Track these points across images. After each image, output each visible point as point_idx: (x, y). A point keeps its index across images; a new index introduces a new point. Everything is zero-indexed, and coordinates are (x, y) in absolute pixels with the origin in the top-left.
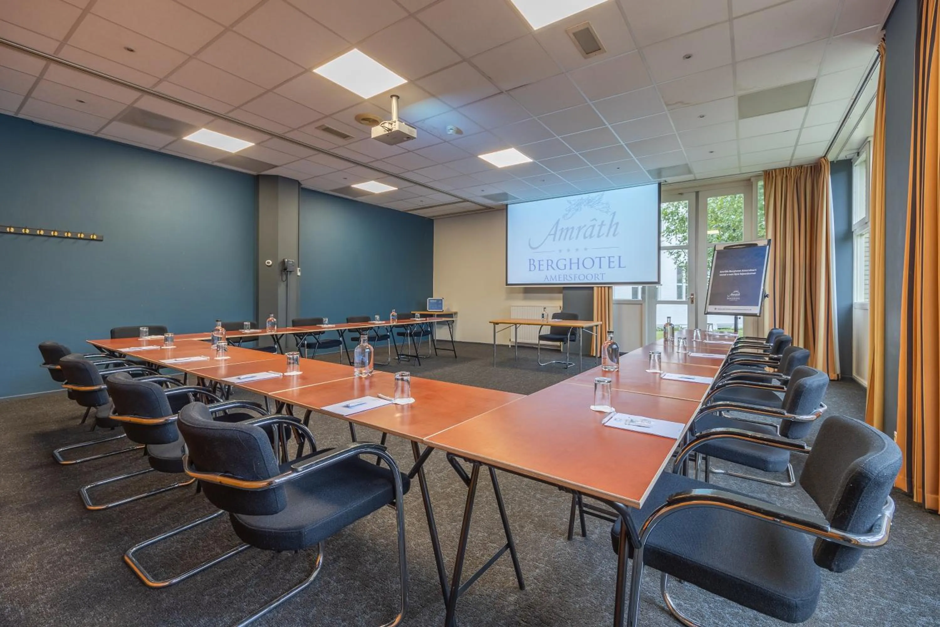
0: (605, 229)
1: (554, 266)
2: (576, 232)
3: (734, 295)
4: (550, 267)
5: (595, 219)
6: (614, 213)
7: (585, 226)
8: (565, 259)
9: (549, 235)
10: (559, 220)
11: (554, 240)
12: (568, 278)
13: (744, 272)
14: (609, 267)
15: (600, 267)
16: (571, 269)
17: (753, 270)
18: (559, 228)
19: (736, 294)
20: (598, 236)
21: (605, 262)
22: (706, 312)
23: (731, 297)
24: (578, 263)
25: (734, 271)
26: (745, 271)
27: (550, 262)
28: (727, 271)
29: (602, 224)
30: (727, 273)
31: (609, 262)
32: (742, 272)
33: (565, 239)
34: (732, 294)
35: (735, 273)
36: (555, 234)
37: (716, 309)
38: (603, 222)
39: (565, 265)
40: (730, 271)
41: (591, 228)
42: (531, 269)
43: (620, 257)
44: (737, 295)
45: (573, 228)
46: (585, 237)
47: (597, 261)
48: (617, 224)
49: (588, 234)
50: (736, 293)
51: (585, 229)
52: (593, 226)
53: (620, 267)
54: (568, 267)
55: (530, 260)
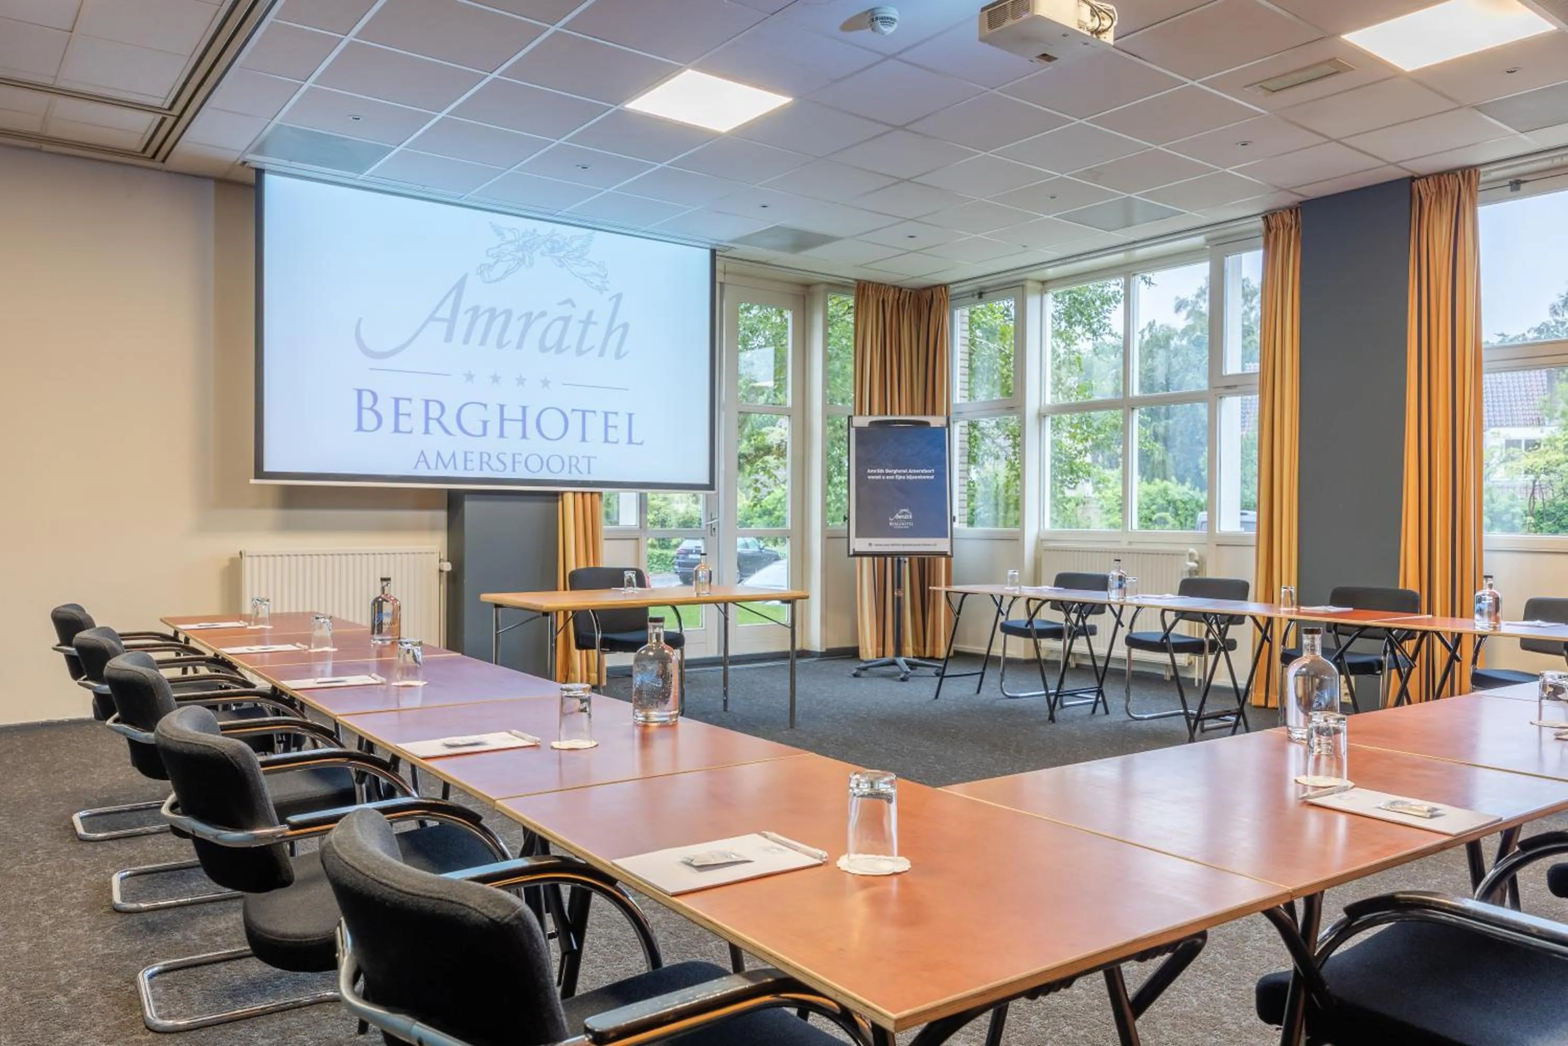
0: (595, 335)
1: (449, 420)
2: (516, 328)
3: (900, 517)
4: (433, 425)
5: (568, 301)
6: (619, 297)
7: (543, 314)
8: (485, 406)
9: (432, 318)
10: (463, 280)
11: (449, 338)
12: (495, 463)
13: (913, 474)
14: (606, 440)
15: (584, 439)
16: (502, 435)
17: (930, 471)
18: (464, 307)
19: (903, 516)
20: (580, 352)
21: (595, 425)
22: (851, 553)
23: (896, 520)
24: (524, 421)
25: (895, 472)
26: (915, 471)
27: (435, 411)
28: (882, 471)
29: (588, 322)
30: (882, 474)
31: (607, 426)
32: (909, 474)
33: (483, 342)
34: (898, 516)
35: (897, 474)
36: (451, 322)
37: (870, 544)
38: (591, 313)
39: (485, 423)
40: (887, 471)
41: (559, 325)
42: (365, 426)
43: (630, 415)
44: (906, 517)
45: (508, 313)
46: (543, 348)
47: (575, 421)
48: (625, 326)
49: (549, 342)
50: (904, 513)
51: (545, 321)
52: (567, 320)
53: (630, 441)
54: (493, 428)
55: (360, 392)
